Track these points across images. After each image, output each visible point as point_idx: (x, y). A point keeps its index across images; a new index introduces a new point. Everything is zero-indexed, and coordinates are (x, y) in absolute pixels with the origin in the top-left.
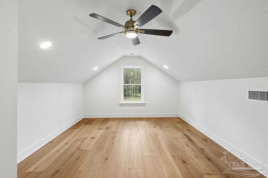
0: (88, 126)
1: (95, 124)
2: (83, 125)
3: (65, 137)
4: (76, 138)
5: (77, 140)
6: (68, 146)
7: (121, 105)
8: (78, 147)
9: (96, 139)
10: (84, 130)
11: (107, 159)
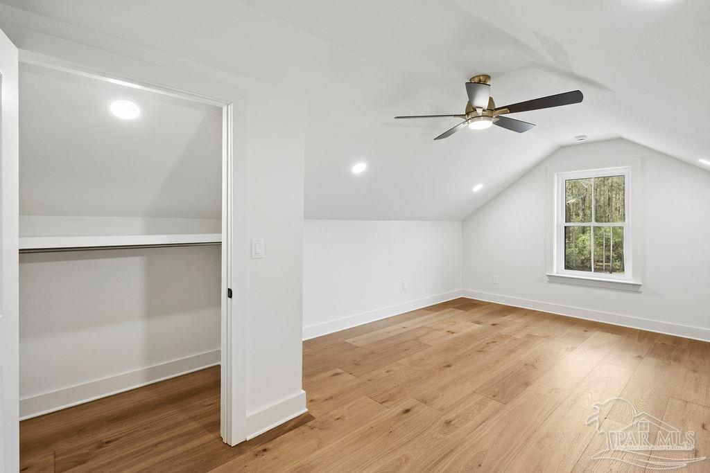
0: (459, 312)
1: (474, 313)
2: (451, 309)
3: (410, 319)
4: (423, 324)
5: (423, 327)
6: (405, 330)
7: (553, 279)
8: (418, 337)
9: (455, 335)
10: (446, 316)
11: (449, 366)
